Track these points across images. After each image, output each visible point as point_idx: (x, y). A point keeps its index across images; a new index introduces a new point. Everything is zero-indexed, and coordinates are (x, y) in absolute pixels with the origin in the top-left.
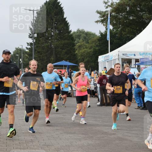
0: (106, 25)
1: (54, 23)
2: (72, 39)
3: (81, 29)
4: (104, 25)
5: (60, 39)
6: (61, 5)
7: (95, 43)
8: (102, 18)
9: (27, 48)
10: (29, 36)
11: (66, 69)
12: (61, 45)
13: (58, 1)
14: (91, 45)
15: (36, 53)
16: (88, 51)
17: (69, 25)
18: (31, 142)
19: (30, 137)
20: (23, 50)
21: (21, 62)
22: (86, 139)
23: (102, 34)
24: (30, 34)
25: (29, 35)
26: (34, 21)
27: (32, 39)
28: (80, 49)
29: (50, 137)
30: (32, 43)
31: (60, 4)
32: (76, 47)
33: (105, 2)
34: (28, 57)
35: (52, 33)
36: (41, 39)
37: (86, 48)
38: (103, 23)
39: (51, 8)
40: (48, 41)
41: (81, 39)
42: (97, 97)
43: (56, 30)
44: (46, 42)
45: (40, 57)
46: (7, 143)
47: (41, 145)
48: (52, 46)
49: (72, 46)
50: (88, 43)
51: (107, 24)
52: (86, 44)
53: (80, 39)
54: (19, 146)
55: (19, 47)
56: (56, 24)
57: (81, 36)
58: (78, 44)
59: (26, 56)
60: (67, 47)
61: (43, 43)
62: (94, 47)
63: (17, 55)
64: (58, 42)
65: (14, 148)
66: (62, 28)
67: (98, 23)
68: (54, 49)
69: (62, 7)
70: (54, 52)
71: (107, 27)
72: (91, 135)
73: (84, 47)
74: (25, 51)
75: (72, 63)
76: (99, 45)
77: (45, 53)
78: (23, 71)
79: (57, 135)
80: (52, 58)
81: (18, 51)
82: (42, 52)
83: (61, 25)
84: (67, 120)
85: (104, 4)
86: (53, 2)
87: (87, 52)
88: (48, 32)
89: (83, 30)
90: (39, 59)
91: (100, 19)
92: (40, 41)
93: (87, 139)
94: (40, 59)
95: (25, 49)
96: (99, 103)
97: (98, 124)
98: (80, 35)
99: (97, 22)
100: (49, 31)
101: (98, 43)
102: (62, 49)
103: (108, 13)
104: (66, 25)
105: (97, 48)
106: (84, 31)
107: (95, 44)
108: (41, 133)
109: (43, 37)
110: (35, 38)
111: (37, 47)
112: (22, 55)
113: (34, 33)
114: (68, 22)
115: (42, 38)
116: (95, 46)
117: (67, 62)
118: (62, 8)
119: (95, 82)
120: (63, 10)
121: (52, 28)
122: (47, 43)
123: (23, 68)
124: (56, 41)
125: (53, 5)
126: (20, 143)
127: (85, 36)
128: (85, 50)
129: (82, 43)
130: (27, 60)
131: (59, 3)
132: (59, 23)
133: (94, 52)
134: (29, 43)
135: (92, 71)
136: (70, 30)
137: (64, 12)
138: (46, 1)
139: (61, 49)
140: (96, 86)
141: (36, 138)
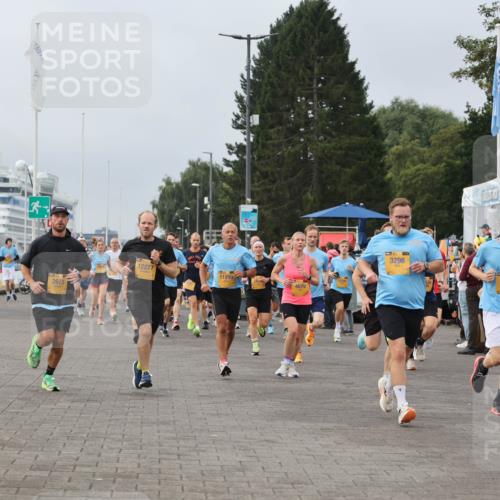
0: (486, 86)
1: (315, 81)
2: (374, 133)
3: (403, 98)
4: (481, 85)
5: (334, 133)
6: (338, 19)
7: (453, 147)
8: (476, 64)
9: (227, 163)
10: (234, 122)
11: (354, 230)
12: (339, 152)
13: (329, 8)
14: (438, 151)
15: (256, 179)
16: (429, 171)
17: (365, 85)
18: (239, 470)
19: (237, 455)
20: (213, 169)
21: (206, 206)
22: (420, 463)
23: (473, 115)
24: (238, 117)
25: (234, 118)
26: (251, 74)
27: (244, 133)
28: (401, 166)
29: (300, 455)
30: (244, 147)
31: (335, 18)
32: (389, 158)
33: (484, 9)
34: (231, 190)
35: (310, 112)
36: (272, 131)
37: (423, 161)
38: (477, 77)
39: (306, 29)
40: (295, 138)
41: (405, 133)
42: (458, 322)
43: (321, 104)
44: (289, 142)
45: (269, 191)
46: (160, 473)
47: (272, 481)
48: (310, 154)
49: (376, 156)
50: (429, 144)
51: (492, 83)
52: (421, 149)
53: (400, 133)
54: (201, 485)
55: (199, 160)
56: (323, 82)
57: (405, 123)
58: (394, 149)
59: (223, 189)
60: (360, 159)
61: (279, 146)
62: (449, 157)
63: (194, 185)
64: (329, 142)
65: (183, 490)
66: (343, 94)
67: (463, 78)
68: (316, 165)
69: (342, 26)
70: (315, 174)
71: (490, 90)
72: (436, 450)
73: (416, 157)
74: (221, 173)
75: (375, 210)
76: (463, 150)
77: (286, 178)
78: (214, 235)
79: (324, 446)
80: (309, 194)
81: (196, 172)
82: (276, 175)
83: (340, 86)
84: (358, 401)
85: (483, 17)
86: (313, 10)
87: (425, 174)
88: (297, 109)
89: (412, 101)
90: (265, 198)
91: (469, 65)
92: (268, 138)
93: (424, 462)
94: (270, 199)
95: (221, 163)
96: (464, 345)
97: (460, 414)
98: (403, 119)
99: (458, 74)
100: (299, 105)
101: (462, 147)
102: (344, 166)
103: (496, 47)
104: (356, 85)
105: (458, 162)
106: (416, 106)
107: (453, 149)
108: (273, 442)
109: (281, 125)
110: (252, 129)
111: (260, 158)
112: (211, 183)
113: (251, 114)
114: (361, 76)
115: (276, 129)
116: (452, 155)
117: (357, 208)
118: (344, 29)
119: (452, 276)
120: (345, 37)
121: (309, 97)
122: (293, 146)
123: (214, 228)
124: (322, 138)
125: (312, 20)
126: (203, 475)
127: (419, 121)
128: (419, 170)
129: (408, 146)
130: (226, 200)
131: (332, 13)
132: (333, 80)
133: (447, 175)
134: (234, 145)
135: (443, 238)
136: (368, 101)
137: (348, 42)
138: (291, 8)
139: (338, 164)
140: (453, 289)
141: (257, 457)
